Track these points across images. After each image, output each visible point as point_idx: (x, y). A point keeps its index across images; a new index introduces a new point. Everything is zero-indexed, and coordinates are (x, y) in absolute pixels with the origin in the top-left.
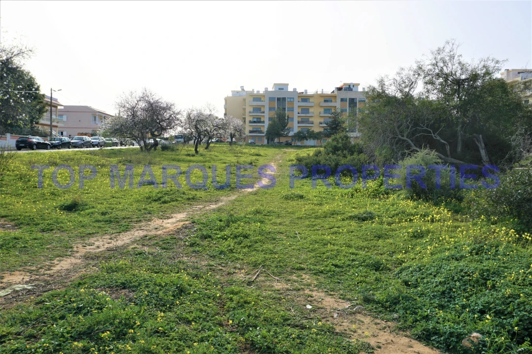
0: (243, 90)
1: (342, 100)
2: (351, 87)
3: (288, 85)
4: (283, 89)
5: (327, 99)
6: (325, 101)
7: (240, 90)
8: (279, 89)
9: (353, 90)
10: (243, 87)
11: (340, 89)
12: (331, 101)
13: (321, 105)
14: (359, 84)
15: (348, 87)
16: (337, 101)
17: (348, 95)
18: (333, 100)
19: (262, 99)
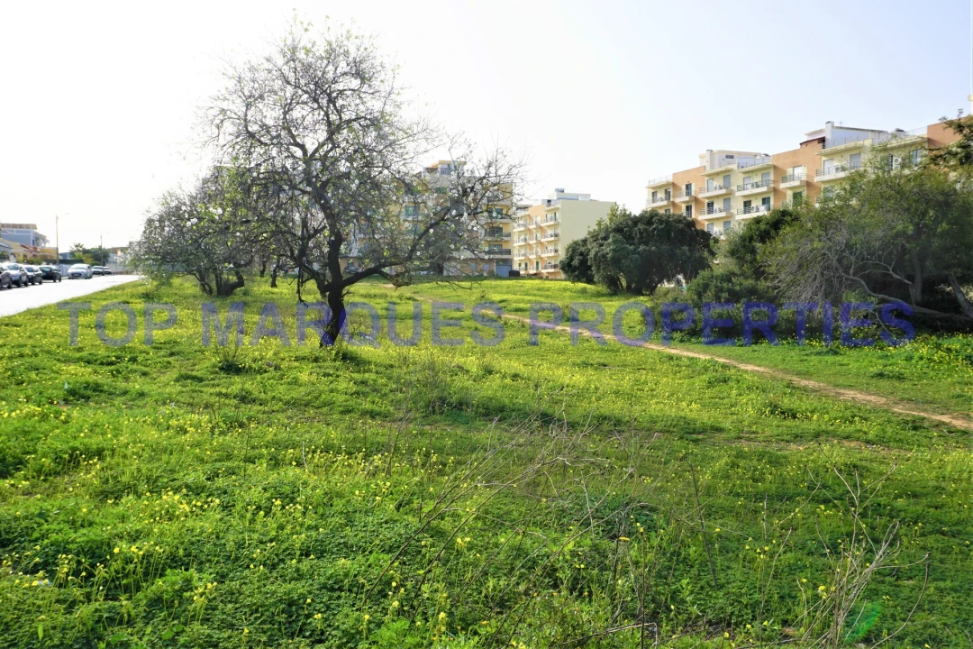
11: (431, 170)
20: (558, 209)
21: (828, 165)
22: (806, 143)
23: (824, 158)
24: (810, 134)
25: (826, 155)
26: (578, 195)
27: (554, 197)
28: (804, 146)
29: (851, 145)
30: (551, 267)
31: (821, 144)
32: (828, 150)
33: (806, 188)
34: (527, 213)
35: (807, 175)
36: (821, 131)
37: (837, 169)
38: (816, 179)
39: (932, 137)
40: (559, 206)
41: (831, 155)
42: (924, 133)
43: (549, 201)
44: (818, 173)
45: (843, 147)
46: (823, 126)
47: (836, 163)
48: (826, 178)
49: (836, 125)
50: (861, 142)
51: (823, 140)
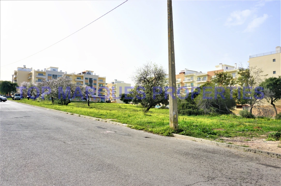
0: (25, 67)
1: (86, 78)
2: (90, 72)
3: (58, 68)
4: (55, 70)
5: (78, 77)
6: (78, 78)
7: (23, 67)
8: (53, 70)
9: (91, 74)
10: (25, 66)
11: (84, 73)
12: (80, 79)
13: (76, 80)
14: (93, 72)
15: (88, 72)
16: (84, 79)
17: (89, 77)
18: (81, 78)
19: (44, 75)
20: (116, 85)
21: (186, 79)
22: (181, 73)
23: (185, 77)
24: (181, 71)
25: (186, 76)
26: (121, 81)
27: (114, 82)
28: (180, 74)
29: (191, 74)
30: (114, 100)
31: (184, 74)
32: (186, 75)
33: (181, 84)
34: (107, 85)
35: (181, 81)
36: (184, 71)
37: (188, 80)
38: (184, 82)
39: (208, 74)
40: (116, 84)
41: (187, 76)
42: (207, 73)
43: (113, 83)
44: (184, 80)
45: (189, 75)
46: (184, 70)
47: (188, 78)
48: (186, 82)
49: (187, 69)
50: (193, 74)
51: (184, 73)
